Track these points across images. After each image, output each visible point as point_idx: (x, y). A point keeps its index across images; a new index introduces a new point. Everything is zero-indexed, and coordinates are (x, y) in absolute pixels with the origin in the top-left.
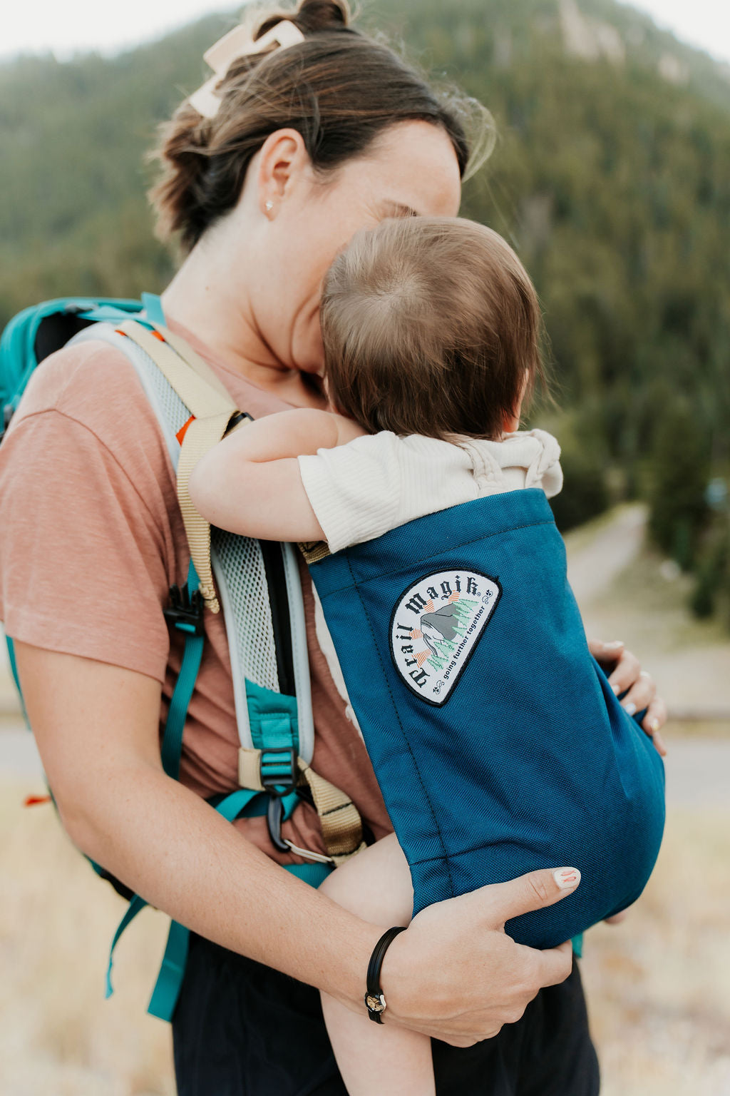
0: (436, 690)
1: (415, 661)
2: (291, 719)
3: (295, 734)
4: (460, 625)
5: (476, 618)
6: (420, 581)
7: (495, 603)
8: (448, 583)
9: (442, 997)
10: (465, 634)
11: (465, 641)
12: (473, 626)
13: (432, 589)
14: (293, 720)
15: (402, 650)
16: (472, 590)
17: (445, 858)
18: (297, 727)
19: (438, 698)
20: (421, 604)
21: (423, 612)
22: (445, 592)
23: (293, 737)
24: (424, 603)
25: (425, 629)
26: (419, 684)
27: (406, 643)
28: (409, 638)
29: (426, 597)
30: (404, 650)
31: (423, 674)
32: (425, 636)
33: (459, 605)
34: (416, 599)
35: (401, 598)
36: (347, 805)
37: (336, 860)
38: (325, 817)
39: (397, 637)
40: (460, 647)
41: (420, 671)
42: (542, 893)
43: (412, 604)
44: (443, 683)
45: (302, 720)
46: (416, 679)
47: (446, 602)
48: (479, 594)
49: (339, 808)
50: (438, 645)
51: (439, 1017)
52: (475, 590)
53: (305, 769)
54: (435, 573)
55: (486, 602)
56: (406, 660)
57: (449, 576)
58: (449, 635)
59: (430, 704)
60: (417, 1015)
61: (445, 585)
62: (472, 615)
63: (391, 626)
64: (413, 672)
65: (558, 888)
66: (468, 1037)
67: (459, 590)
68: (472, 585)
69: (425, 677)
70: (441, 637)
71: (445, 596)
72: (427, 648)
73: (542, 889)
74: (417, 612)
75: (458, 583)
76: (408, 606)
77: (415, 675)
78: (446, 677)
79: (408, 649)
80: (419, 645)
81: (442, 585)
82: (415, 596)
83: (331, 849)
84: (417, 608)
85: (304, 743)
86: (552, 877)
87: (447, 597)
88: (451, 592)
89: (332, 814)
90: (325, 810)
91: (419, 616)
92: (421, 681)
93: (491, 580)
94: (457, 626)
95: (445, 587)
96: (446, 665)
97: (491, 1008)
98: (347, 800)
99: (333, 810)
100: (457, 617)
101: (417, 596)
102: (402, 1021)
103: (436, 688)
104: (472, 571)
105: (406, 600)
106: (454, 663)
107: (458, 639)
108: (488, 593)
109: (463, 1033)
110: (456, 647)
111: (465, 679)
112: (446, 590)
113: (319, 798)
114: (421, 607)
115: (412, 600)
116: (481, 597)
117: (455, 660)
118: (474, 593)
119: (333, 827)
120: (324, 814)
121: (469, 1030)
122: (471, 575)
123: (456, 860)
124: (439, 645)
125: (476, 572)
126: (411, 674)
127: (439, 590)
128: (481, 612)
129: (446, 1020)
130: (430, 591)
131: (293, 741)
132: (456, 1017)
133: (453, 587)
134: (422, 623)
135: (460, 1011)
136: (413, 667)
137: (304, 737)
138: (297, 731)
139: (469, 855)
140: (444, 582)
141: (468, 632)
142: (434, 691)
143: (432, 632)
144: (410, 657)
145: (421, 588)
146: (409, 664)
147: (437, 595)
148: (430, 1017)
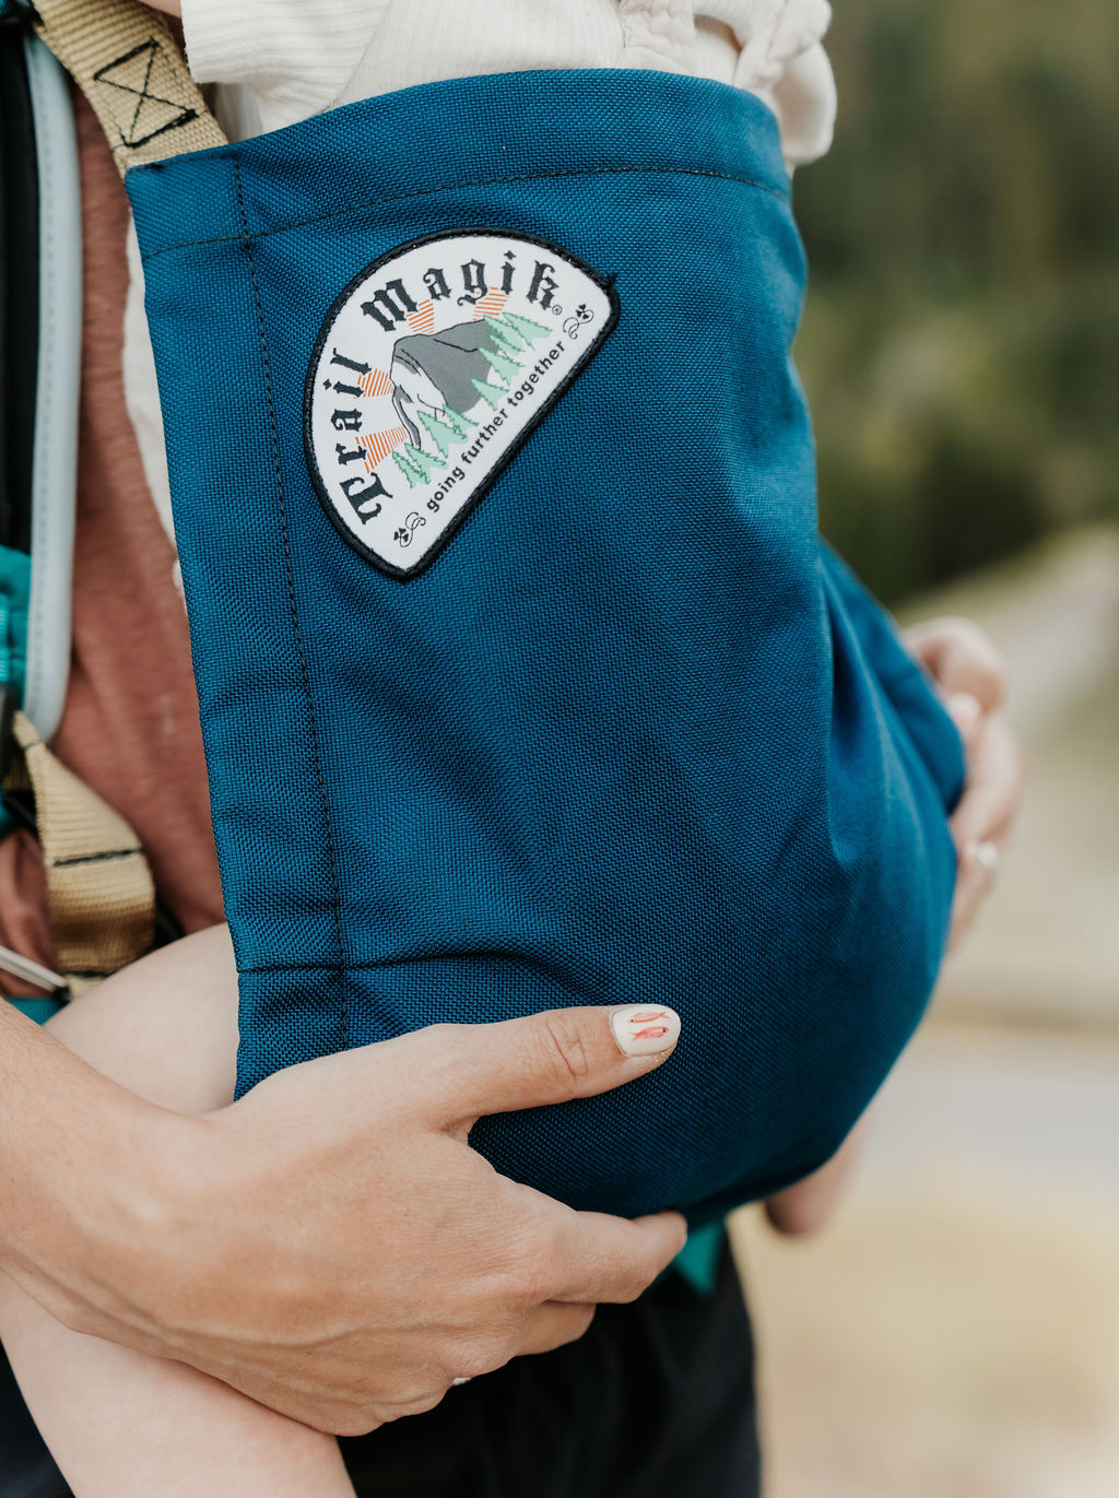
0: (401, 535)
1: (361, 454)
2: (12, 610)
3: (17, 651)
4: (493, 377)
5: (537, 369)
6: (411, 248)
7: (595, 342)
8: (481, 267)
9: (289, 1285)
10: (502, 403)
11: (497, 421)
12: (528, 388)
13: (438, 273)
14: (17, 615)
15: (334, 420)
16: (541, 295)
17: (337, 969)
18: (24, 632)
19: (405, 557)
20: (402, 307)
21: (403, 329)
22: (469, 286)
23: (12, 657)
24: (412, 306)
25: (402, 375)
26: (360, 514)
27: (347, 402)
28: (357, 392)
29: (418, 292)
30: (339, 421)
31: (377, 489)
32: (399, 392)
33: (500, 328)
34: (392, 294)
35: (354, 284)
36: (126, 853)
37: (76, 985)
38: (60, 871)
39: (327, 384)
40: (482, 435)
41: (370, 482)
42: (576, 1058)
43: (379, 305)
44: (422, 521)
45: (39, 617)
46: (356, 501)
47: (468, 313)
48: (558, 311)
49: (101, 856)
50: (425, 419)
51: (275, 1338)
52: (549, 296)
53: (31, 745)
54: (453, 235)
55: (573, 334)
56: (339, 448)
57: (489, 250)
58: (460, 398)
59: (380, 571)
60: (218, 1328)
61: (473, 269)
62: (530, 360)
63: (316, 356)
64: (351, 482)
65: (619, 1053)
66: (354, 1405)
67: (507, 288)
68: (544, 284)
69: (380, 499)
70: (439, 400)
71: (467, 298)
72: (395, 422)
73: (576, 1048)
74: (388, 326)
75: (508, 270)
76: (368, 308)
77: (355, 489)
78: (433, 505)
79: (347, 419)
80: (378, 414)
81: (466, 268)
82: (391, 285)
83: (67, 956)
84: (389, 316)
85: (38, 677)
86: (607, 1026)
87: (473, 301)
88: (485, 291)
89: (81, 868)
90: (64, 855)
91: (393, 336)
92: (367, 507)
93: (595, 280)
94: (483, 380)
95: (474, 274)
96: (438, 475)
97: (418, 1329)
98: (130, 841)
99: (86, 859)
100: (489, 355)
101: (396, 285)
102: (175, 1341)
103: (402, 531)
104: (549, 247)
105: (365, 292)
106: (458, 473)
107: (481, 414)
108: (582, 311)
109: (343, 1394)
110: (473, 434)
111: (481, 519)
112: (474, 282)
113: (53, 822)
114: (400, 316)
115: (380, 295)
116: (562, 317)
117: (463, 466)
118: (545, 303)
119: (77, 900)
120: (58, 864)
121: (359, 1387)
122: (545, 256)
123: (366, 978)
124: (430, 422)
125: (561, 252)
126: (346, 485)
127: (455, 281)
128: (553, 355)
129: (295, 1348)
130: (432, 277)
131: (11, 669)
132: (321, 1343)
133: (494, 278)
134: (395, 357)
135: (335, 1328)
136: (355, 468)
137: (39, 664)
138: (23, 645)
139: (400, 970)
140: (473, 262)
141: (510, 401)
142: (396, 536)
143: (419, 385)
144: (350, 441)
145: (410, 268)
146: (344, 459)
147: (446, 292)
148: (251, 1334)
